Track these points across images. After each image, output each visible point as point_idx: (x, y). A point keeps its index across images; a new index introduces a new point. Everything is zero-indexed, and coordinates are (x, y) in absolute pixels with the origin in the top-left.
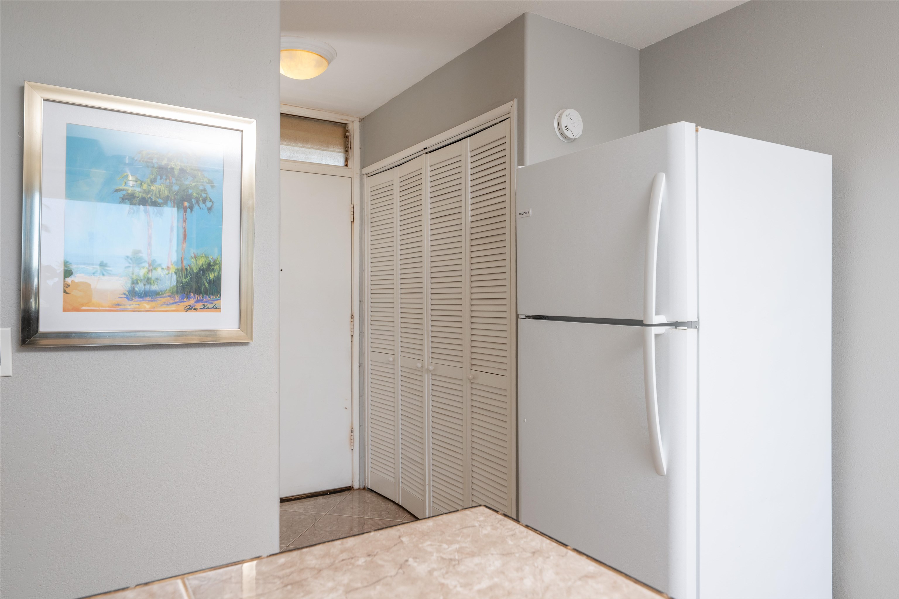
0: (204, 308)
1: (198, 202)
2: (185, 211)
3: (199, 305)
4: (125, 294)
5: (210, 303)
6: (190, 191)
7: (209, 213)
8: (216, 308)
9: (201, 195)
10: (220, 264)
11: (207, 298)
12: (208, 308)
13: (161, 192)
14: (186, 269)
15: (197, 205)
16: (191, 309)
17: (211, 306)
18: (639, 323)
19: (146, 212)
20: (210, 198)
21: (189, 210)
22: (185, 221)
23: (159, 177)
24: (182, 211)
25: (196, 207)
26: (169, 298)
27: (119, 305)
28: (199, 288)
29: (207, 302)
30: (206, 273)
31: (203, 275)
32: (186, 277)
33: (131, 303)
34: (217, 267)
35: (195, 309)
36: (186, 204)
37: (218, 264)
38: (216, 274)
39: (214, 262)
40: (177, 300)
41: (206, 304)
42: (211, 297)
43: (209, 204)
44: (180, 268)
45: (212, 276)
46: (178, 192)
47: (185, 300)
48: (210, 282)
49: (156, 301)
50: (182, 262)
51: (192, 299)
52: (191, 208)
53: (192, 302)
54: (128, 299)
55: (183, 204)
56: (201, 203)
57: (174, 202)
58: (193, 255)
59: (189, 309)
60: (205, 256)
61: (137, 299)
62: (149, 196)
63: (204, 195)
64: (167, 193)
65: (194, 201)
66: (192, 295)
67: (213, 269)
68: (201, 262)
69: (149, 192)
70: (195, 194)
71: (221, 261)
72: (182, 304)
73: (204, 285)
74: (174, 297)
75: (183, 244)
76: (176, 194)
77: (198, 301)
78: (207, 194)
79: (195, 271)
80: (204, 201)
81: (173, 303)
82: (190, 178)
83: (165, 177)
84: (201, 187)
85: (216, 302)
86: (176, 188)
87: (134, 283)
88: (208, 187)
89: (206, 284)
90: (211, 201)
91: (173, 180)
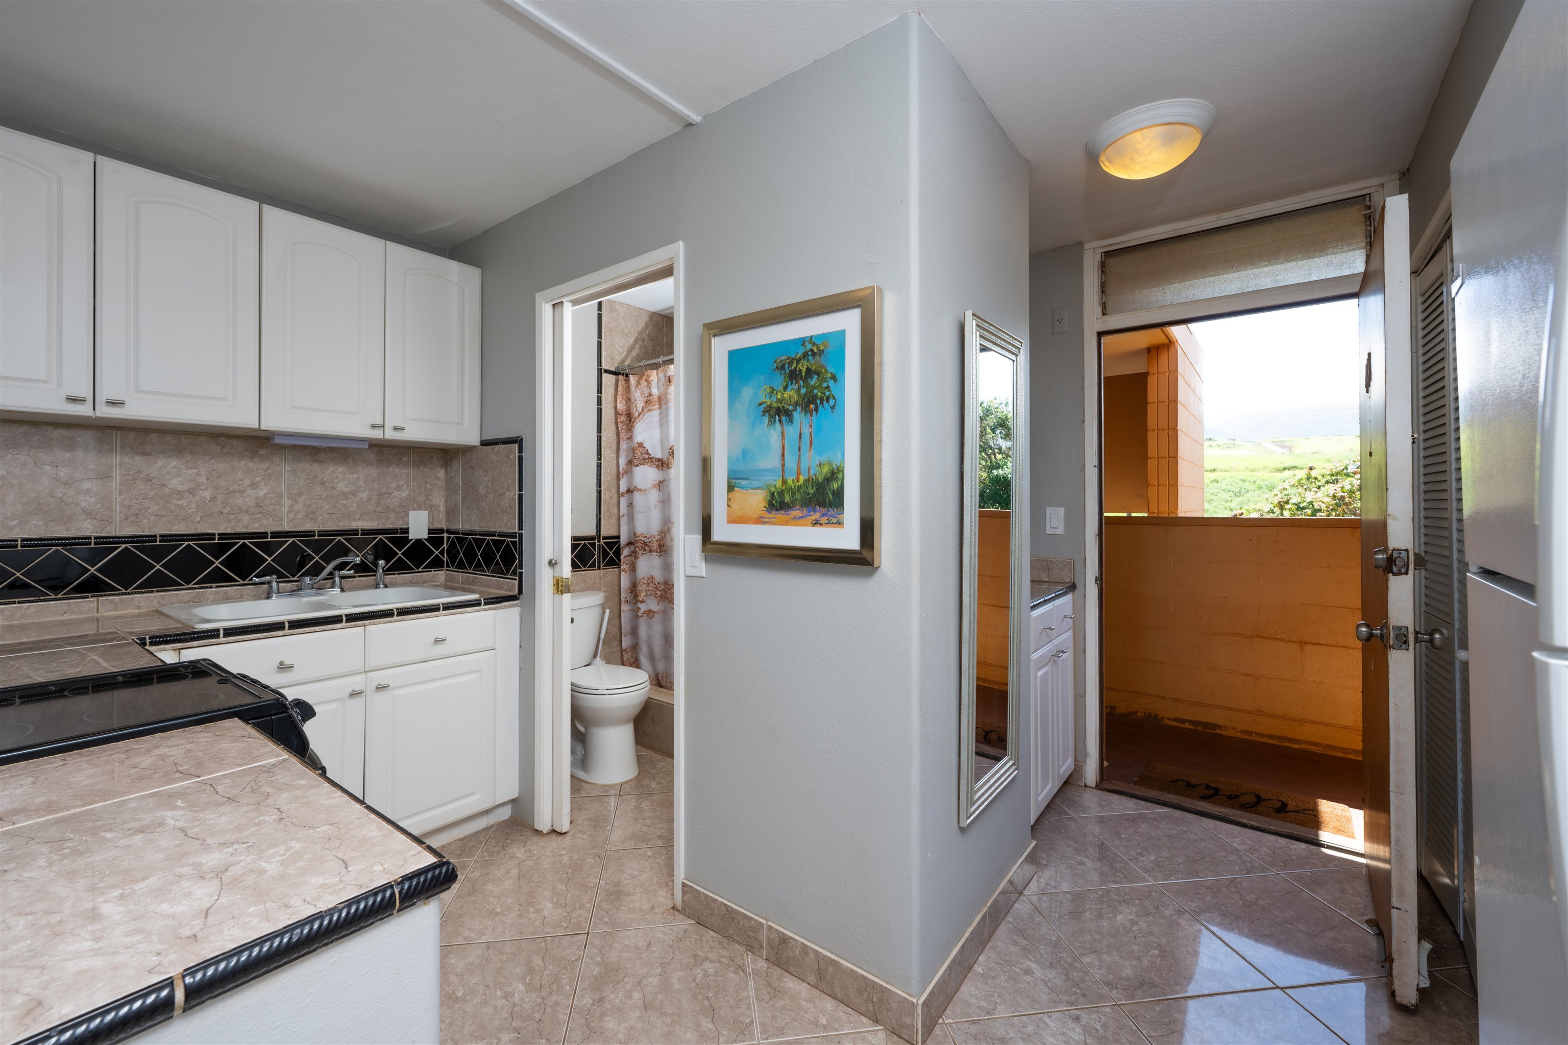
0: (828, 523)
1: (822, 403)
2: (811, 416)
3: (824, 520)
4: (765, 507)
5: (834, 517)
7: (832, 411)
8: (839, 524)
9: (825, 394)
10: (843, 471)
11: (831, 512)
12: (832, 523)
13: (792, 399)
14: (813, 479)
15: (821, 406)
16: (817, 523)
17: (834, 520)
19: (780, 421)
20: (833, 395)
21: (814, 413)
22: (811, 426)
23: (790, 382)
24: (809, 415)
25: (821, 408)
26: (798, 511)
27: (761, 517)
28: (824, 499)
29: (831, 516)
30: (830, 482)
31: (827, 485)
32: (813, 488)
33: (770, 515)
34: (840, 475)
35: (821, 524)
36: (812, 406)
37: (841, 471)
38: (839, 483)
39: (837, 469)
40: (805, 514)
41: (831, 518)
42: (835, 510)
43: (832, 402)
44: (807, 478)
45: (835, 486)
46: (805, 394)
47: (812, 513)
48: (833, 494)
49: (789, 514)
50: (809, 471)
51: (818, 513)
52: (816, 409)
53: (817, 516)
54: (768, 512)
55: (809, 408)
56: (825, 402)
57: (802, 407)
58: (818, 463)
59: (816, 523)
60: (829, 463)
61: (774, 513)
62: (782, 405)
63: (827, 393)
64: (796, 399)
65: (818, 402)
66: (818, 507)
67: (837, 477)
68: (825, 470)
69: (783, 400)
70: (819, 394)
71: (844, 467)
72: (809, 517)
73: (828, 496)
74: (803, 510)
75: (810, 451)
76: (803, 398)
77: (823, 515)
78: (830, 391)
79: (820, 481)
80: (828, 400)
81: (802, 517)
82: (815, 377)
83: (794, 382)
84: (825, 385)
85: (839, 516)
86: (803, 391)
87: (773, 495)
88: (831, 383)
89: (831, 496)
90: (834, 398)
91: (801, 383)
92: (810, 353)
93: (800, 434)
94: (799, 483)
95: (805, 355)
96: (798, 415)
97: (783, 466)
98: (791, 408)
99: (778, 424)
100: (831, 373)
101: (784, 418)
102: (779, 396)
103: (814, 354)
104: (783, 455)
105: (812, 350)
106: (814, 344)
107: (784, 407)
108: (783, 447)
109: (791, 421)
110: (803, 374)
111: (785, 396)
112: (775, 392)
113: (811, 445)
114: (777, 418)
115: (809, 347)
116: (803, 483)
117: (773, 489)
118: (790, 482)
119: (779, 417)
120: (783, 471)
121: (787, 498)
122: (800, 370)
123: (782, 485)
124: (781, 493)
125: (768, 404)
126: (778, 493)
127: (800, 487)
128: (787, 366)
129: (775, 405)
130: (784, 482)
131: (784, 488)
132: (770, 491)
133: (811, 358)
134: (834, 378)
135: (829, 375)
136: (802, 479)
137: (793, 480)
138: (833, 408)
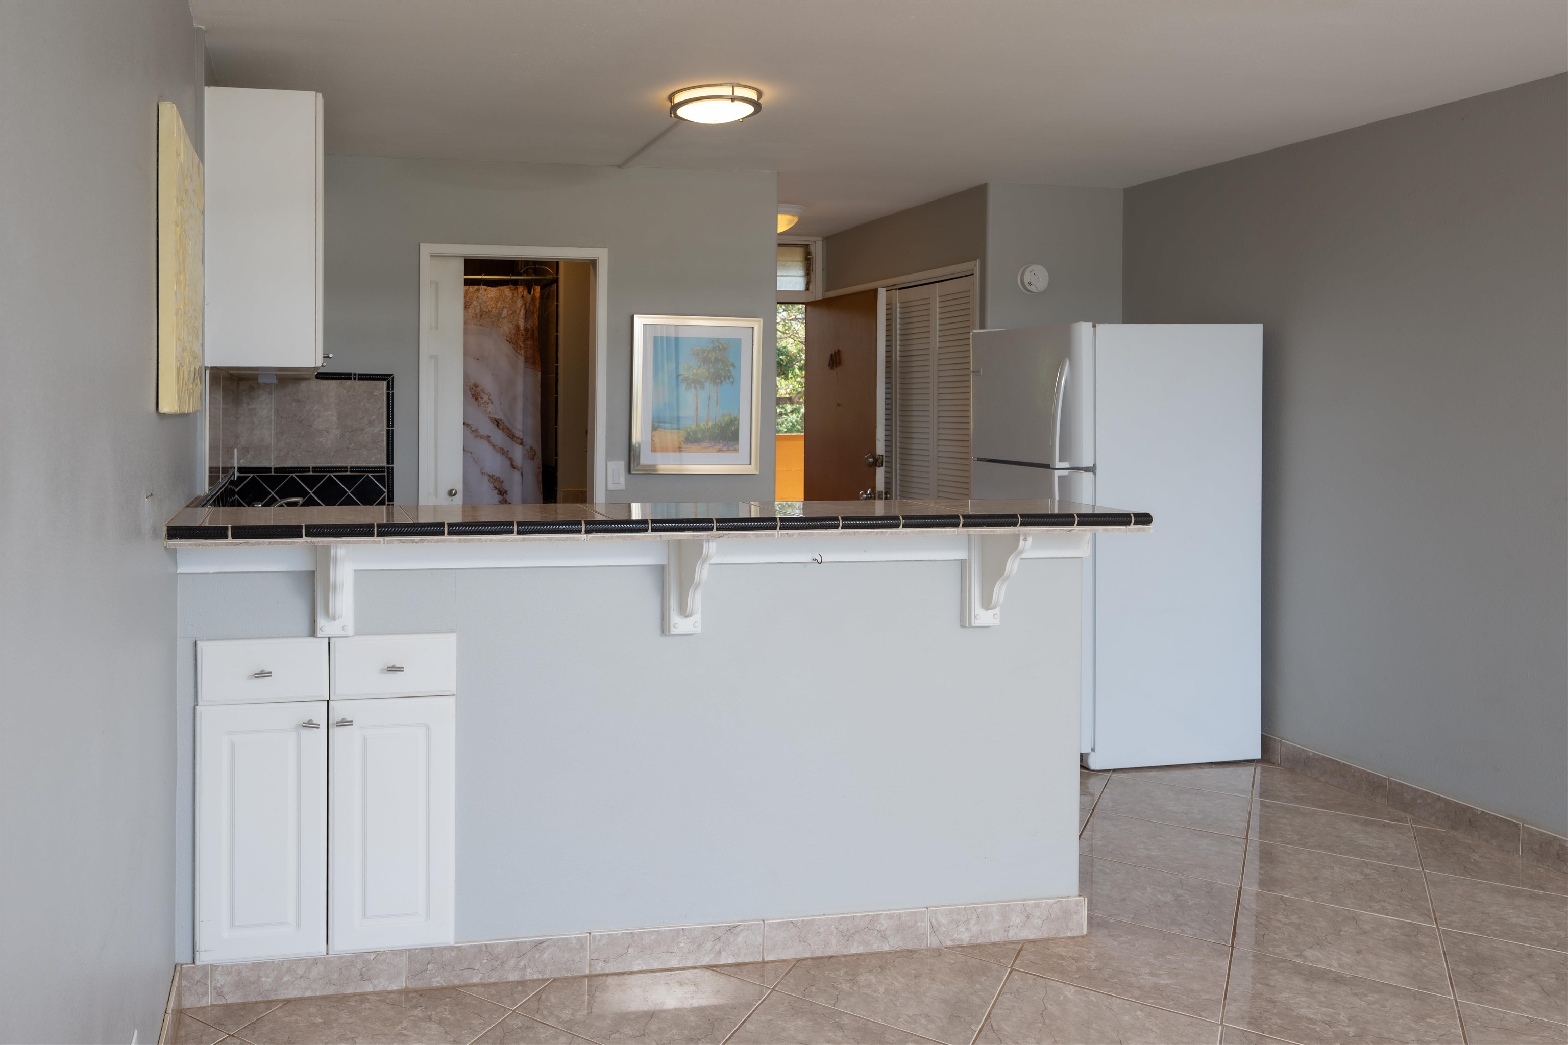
0: (728, 450)
1: (725, 379)
2: (718, 386)
3: (725, 448)
4: (682, 440)
6: (721, 372)
7: (732, 385)
10: (738, 420)
11: (730, 443)
13: (704, 374)
14: (718, 424)
17: (732, 449)
18: (1047, 466)
19: (695, 388)
21: (720, 385)
22: (717, 392)
23: (702, 364)
24: (716, 385)
25: (724, 382)
26: (708, 443)
27: (679, 448)
28: (726, 436)
29: (731, 446)
30: (731, 426)
31: (729, 428)
32: (718, 430)
33: (686, 446)
34: (736, 423)
35: (723, 451)
36: (718, 381)
38: (736, 427)
39: (735, 418)
40: (712, 445)
41: (730, 448)
42: (733, 442)
43: (732, 380)
44: (714, 423)
45: (733, 428)
47: (717, 445)
48: (732, 433)
49: (700, 445)
50: (716, 419)
52: (721, 383)
53: (721, 446)
54: (684, 444)
57: (711, 380)
58: (722, 415)
59: (720, 450)
60: (730, 415)
61: (689, 444)
62: (697, 377)
63: (729, 374)
64: (707, 375)
65: (723, 378)
66: (721, 441)
67: (734, 424)
68: (727, 419)
69: (697, 374)
70: (723, 374)
71: (739, 418)
72: (716, 447)
73: (728, 434)
74: (710, 443)
75: (716, 407)
76: (712, 375)
77: (724, 446)
79: (723, 425)
80: (729, 378)
81: (710, 447)
82: (721, 363)
83: (706, 364)
84: (727, 369)
85: (736, 446)
86: (712, 371)
87: (688, 433)
88: (731, 368)
89: (730, 434)
90: (733, 377)
91: (711, 366)
92: (717, 348)
93: (710, 397)
94: (708, 427)
95: (714, 349)
96: (708, 385)
97: (697, 415)
98: (703, 380)
99: (693, 389)
100: (732, 363)
101: (698, 386)
102: (694, 371)
103: (720, 350)
104: (697, 408)
105: (719, 347)
106: (720, 343)
107: (698, 379)
108: (697, 404)
109: (703, 387)
110: (712, 360)
111: (699, 372)
112: (691, 369)
113: (717, 403)
114: (693, 385)
115: (717, 344)
116: (712, 427)
117: (689, 430)
118: (702, 425)
119: (694, 384)
120: (697, 419)
121: (700, 435)
122: (710, 358)
123: (696, 427)
124: (695, 432)
125: (686, 375)
126: (693, 432)
127: (709, 429)
128: (700, 354)
129: (691, 377)
130: (698, 425)
131: (697, 429)
132: (687, 431)
133: (718, 351)
134: (733, 365)
135: (730, 364)
136: (710, 424)
137: (704, 424)
138: (732, 383)
